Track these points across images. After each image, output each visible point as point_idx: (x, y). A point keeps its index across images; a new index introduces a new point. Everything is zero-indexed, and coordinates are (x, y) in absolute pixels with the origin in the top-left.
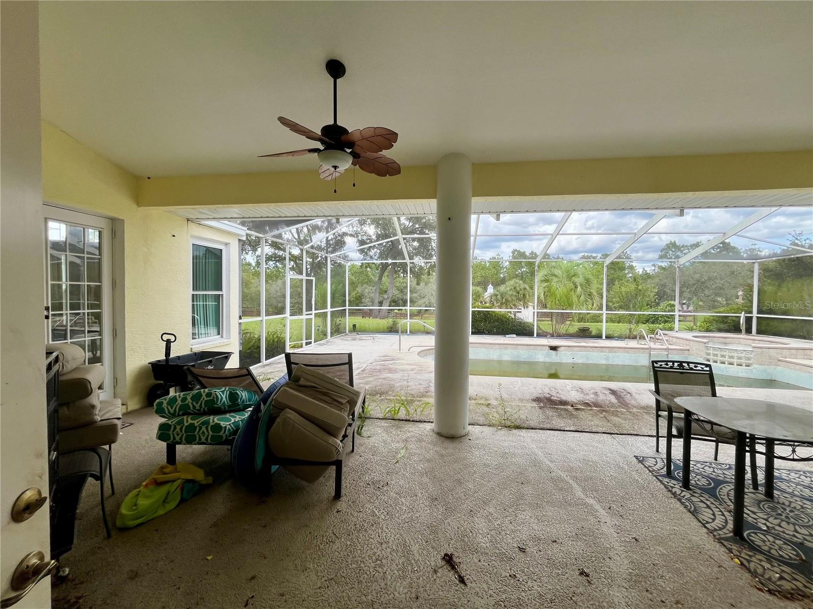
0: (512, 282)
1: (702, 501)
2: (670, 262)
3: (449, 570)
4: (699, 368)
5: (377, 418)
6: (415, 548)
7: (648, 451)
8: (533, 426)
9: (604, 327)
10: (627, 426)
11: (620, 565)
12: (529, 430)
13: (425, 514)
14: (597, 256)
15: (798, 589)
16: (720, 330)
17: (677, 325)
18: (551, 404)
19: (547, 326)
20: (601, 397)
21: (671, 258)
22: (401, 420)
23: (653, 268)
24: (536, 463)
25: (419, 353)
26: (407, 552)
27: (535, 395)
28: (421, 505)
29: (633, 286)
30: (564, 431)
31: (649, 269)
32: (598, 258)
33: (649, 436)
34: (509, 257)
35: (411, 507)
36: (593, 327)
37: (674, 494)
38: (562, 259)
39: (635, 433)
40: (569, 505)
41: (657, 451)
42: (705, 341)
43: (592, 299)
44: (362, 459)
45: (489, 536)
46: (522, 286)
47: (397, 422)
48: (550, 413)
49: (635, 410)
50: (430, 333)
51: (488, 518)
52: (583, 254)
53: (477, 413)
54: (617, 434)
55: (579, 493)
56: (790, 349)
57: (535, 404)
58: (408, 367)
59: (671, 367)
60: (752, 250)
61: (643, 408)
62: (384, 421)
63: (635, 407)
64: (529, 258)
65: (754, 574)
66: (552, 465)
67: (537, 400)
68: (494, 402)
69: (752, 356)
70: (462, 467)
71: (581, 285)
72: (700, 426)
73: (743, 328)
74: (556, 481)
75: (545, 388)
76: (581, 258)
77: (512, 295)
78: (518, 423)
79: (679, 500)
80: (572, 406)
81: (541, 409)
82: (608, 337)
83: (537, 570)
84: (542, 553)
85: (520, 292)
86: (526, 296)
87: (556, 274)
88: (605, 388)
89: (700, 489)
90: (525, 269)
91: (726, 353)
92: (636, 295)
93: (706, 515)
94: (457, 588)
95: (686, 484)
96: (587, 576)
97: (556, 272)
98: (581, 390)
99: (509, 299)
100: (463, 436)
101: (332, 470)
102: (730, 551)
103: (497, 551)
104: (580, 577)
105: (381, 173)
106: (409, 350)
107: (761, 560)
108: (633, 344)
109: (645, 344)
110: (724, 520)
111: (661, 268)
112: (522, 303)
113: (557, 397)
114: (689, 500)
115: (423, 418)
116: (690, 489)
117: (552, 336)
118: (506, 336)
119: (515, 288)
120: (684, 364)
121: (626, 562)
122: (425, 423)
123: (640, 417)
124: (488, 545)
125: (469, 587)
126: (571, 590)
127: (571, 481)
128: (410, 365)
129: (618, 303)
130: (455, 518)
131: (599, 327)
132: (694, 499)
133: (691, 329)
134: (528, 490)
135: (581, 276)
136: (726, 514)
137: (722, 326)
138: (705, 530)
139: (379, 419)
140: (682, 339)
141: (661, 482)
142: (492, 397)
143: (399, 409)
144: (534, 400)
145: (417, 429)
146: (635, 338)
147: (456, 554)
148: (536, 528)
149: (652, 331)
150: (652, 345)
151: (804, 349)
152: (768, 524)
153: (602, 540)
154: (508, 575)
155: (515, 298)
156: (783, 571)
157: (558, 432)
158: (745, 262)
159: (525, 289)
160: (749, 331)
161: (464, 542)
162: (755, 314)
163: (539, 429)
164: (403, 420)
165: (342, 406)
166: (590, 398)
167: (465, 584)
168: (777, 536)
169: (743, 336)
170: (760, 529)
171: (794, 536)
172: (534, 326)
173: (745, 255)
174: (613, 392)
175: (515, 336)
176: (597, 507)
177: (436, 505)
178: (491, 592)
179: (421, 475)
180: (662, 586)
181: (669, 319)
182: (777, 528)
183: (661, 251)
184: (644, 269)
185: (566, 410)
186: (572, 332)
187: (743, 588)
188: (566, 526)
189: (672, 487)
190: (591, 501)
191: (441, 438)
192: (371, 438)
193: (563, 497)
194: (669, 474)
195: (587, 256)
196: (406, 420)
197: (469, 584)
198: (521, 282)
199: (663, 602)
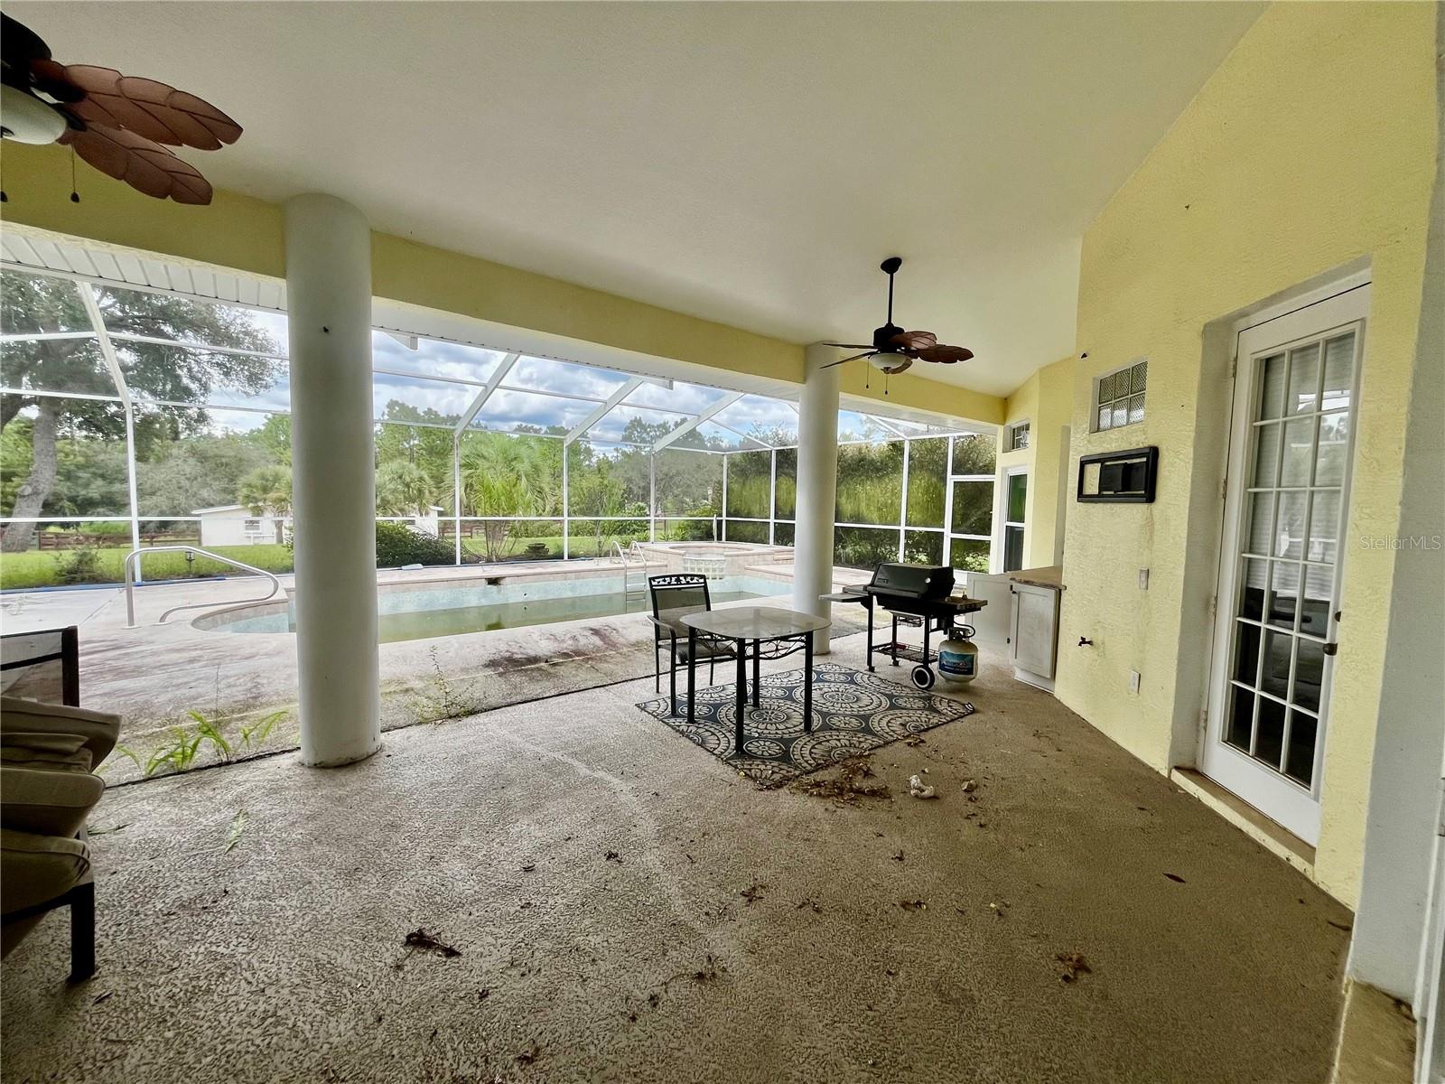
0: (394, 465)
1: (707, 731)
2: (635, 446)
3: (424, 953)
4: (695, 581)
5: (126, 784)
6: (344, 959)
7: (647, 694)
8: (494, 705)
9: (566, 543)
10: (620, 673)
11: (647, 827)
12: (490, 712)
13: (339, 901)
14: (541, 429)
15: (785, 776)
16: (694, 538)
17: (652, 533)
18: (516, 666)
19: (478, 544)
20: (583, 641)
21: (636, 441)
22: (206, 768)
23: (615, 454)
24: (515, 755)
25: (195, 623)
26: (326, 971)
27: (487, 658)
28: (326, 892)
29: (596, 480)
30: (543, 698)
31: (611, 455)
32: (543, 432)
33: (646, 677)
34: (383, 415)
35: (305, 904)
36: (550, 543)
37: (682, 733)
38: (486, 428)
39: (631, 677)
40: (575, 788)
41: (658, 692)
42: (682, 552)
43: (543, 499)
44: (122, 878)
45: (474, 876)
46: (416, 474)
47: (194, 776)
48: (516, 679)
49: (625, 649)
50: (210, 576)
51: (465, 854)
52: (519, 423)
53: (388, 709)
54: (611, 684)
55: (583, 770)
56: (753, 555)
57: (490, 672)
58: (175, 656)
59: (669, 584)
60: (715, 439)
61: (633, 645)
62: (151, 784)
63: (625, 645)
64: (424, 421)
65: (754, 779)
66: (538, 749)
67: (492, 664)
68: (417, 685)
69: (724, 566)
70: (389, 802)
71: (527, 476)
72: (705, 646)
73: (715, 534)
74: (551, 768)
75: (499, 644)
76: (516, 430)
77: (394, 491)
78: (470, 706)
79: (687, 737)
80: (547, 662)
81: (500, 676)
82: (571, 557)
83: (555, 882)
84: (556, 860)
85: (412, 485)
86: (424, 493)
87: (486, 454)
88: (585, 628)
89: (704, 718)
90: (416, 442)
91: (702, 566)
92: (601, 492)
93: (712, 742)
94: (447, 967)
95: (691, 718)
96: (616, 856)
97: (483, 449)
98: (554, 637)
99: (390, 497)
100: (373, 754)
101: (62, 916)
102: (736, 767)
103: (494, 889)
104: (608, 863)
105: (158, 191)
106: (162, 619)
107: (758, 765)
108: (605, 563)
109: (619, 563)
110: (727, 742)
111: (624, 453)
112: (415, 505)
113: (522, 653)
114: (696, 733)
115: (265, 749)
116: (695, 722)
117: (489, 561)
118: (403, 567)
119: (400, 477)
120: (681, 578)
121: (652, 821)
122: (273, 758)
123: (632, 658)
124: (476, 888)
125: (465, 955)
126: (603, 880)
127: (570, 760)
128: (178, 651)
129: (578, 504)
130: (405, 879)
131: (559, 543)
132: (700, 731)
133: (666, 539)
134: (513, 793)
135: (526, 461)
136: (728, 734)
137: (696, 533)
138: (714, 757)
139: (134, 783)
140: (660, 552)
141: (667, 724)
142: (409, 677)
143: (195, 746)
144: (487, 666)
145: (258, 773)
146: (607, 555)
147: (428, 926)
148: (540, 834)
149: (627, 545)
150: (629, 564)
151: (764, 554)
152: (759, 731)
153: (623, 811)
154: (518, 908)
155: (402, 497)
156: (773, 766)
157: (535, 702)
158: (709, 452)
159: (421, 479)
160: (719, 538)
161: (436, 903)
162: (724, 518)
163: (505, 706)
164: (210, 767)
165: (68, 760)
166: (568, 645)
167: (458, 954)
168: (766, 739)
169: (715, 543)
170: (754, 738)
171: (777, 733)
172: (455, 545)
173: (709, 445)
174: (596, 632)
175: (420, 566)
176: (609, 777)
177: (360, 879)
178: (500, 941)
179: (306, 846)
180: (688, 828)
181: (644, 526)
182: (765, 731)
183: (625, 431)
184: (604, 454)
185: (539, 669)
186: (518, 553)
187: (749, 795)
188: (578, 815)
189: (679, 726)
190: (600, 774)
191: (324, 771)
192: (127, 828)
193: (565, 782)
194: (674, 714)
195: (526, 427)
196: (220, 765)
197: (464, 952)
198: (413, 466)
199: (692, 841)
